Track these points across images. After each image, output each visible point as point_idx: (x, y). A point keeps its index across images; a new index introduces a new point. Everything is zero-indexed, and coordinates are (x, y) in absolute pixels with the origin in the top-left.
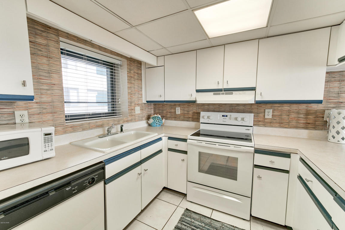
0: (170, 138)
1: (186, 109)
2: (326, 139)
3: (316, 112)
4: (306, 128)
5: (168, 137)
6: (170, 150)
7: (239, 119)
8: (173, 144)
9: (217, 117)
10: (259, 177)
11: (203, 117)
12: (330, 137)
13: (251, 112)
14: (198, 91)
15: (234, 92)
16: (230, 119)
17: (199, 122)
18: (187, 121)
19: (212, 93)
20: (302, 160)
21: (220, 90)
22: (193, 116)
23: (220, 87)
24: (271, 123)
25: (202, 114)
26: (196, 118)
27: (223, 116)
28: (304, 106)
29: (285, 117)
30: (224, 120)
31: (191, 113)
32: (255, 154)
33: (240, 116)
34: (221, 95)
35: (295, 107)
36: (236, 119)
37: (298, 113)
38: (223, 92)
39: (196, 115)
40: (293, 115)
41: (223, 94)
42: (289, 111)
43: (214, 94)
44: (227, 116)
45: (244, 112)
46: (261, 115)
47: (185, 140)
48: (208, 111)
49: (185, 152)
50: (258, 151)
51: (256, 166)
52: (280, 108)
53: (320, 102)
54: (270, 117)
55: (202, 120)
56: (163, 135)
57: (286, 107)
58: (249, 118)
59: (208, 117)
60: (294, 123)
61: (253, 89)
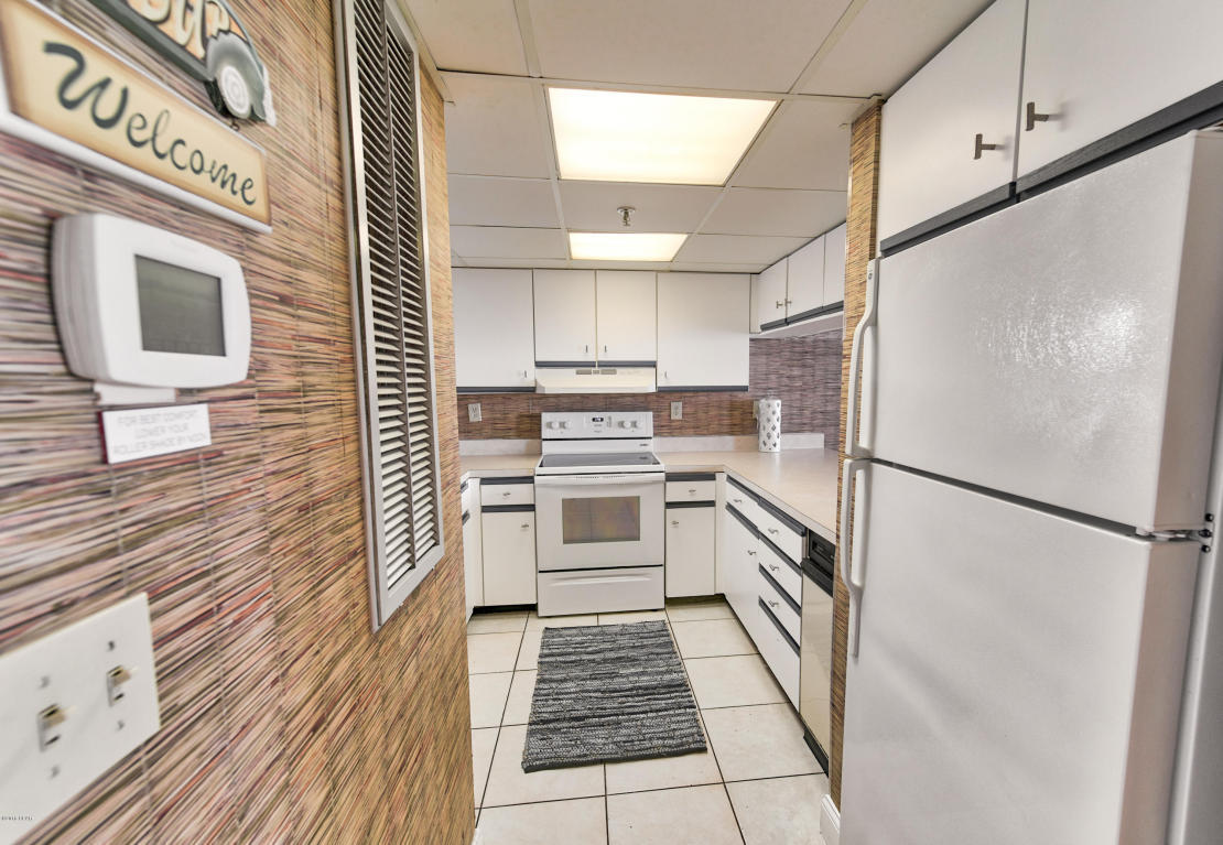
0: (485, 481)
1: (501, 407)
2: (756, 448)
3: (743, 404)
4: (731, 433)
5: (479, 480)
6: (486, 509)
7: (627, 424)
8: (495, 495)
9: (579, 423)
10: (675, 523)
11: (550, 425)
12: (762, 445)
13: (646, 409)
14: (539, 365)
15: (619, 370)
16: (609, 424)
17: (540, 437)
18: (503, 438)
19: (573, 371)
20: (730, 479)
21: (592, 365)
22: (519, 423)
23: (591, 358)
24: (680, 428)
25: (546, 417)
26: (529, 428)
27: (594, 420)
28: (726, 396)
29: (701, 415)
30: (599, 428)
31: (512, 416)
32: (668, 484)
33: (628, 417)
34: (593, 376)
35: (714, 397)
36: (621, 424)
37: (720, 407)
38: (597, 368)
39: (527, 420)
40: (713, 412)
41: (596, 373)
42: (707, 405)
43: (578, 373)
44: (602, 420)
45: (633, 409)
46: (665, 413)
47: (529, 480)
48: (557, 409)
49: (531, 508)
50: (671, 477)
51: (669, 505)
52: (693, 400)
53: (744, 389)
54: (679, 417)
55: (546, 433)
56: (468, 474)
57: (702, 398)
58: (645, 421)
59: (562, 425)
60: (714, 426)
61: (653, 365)
